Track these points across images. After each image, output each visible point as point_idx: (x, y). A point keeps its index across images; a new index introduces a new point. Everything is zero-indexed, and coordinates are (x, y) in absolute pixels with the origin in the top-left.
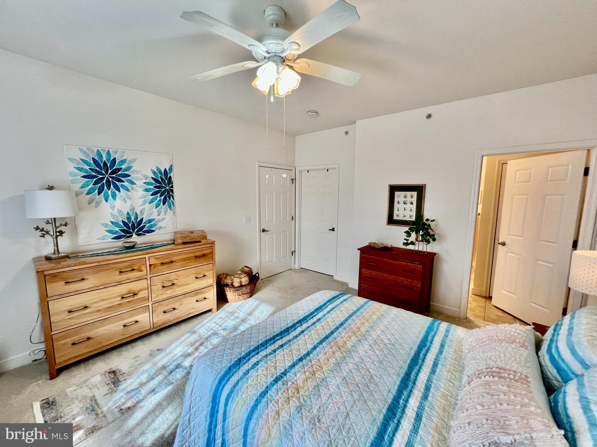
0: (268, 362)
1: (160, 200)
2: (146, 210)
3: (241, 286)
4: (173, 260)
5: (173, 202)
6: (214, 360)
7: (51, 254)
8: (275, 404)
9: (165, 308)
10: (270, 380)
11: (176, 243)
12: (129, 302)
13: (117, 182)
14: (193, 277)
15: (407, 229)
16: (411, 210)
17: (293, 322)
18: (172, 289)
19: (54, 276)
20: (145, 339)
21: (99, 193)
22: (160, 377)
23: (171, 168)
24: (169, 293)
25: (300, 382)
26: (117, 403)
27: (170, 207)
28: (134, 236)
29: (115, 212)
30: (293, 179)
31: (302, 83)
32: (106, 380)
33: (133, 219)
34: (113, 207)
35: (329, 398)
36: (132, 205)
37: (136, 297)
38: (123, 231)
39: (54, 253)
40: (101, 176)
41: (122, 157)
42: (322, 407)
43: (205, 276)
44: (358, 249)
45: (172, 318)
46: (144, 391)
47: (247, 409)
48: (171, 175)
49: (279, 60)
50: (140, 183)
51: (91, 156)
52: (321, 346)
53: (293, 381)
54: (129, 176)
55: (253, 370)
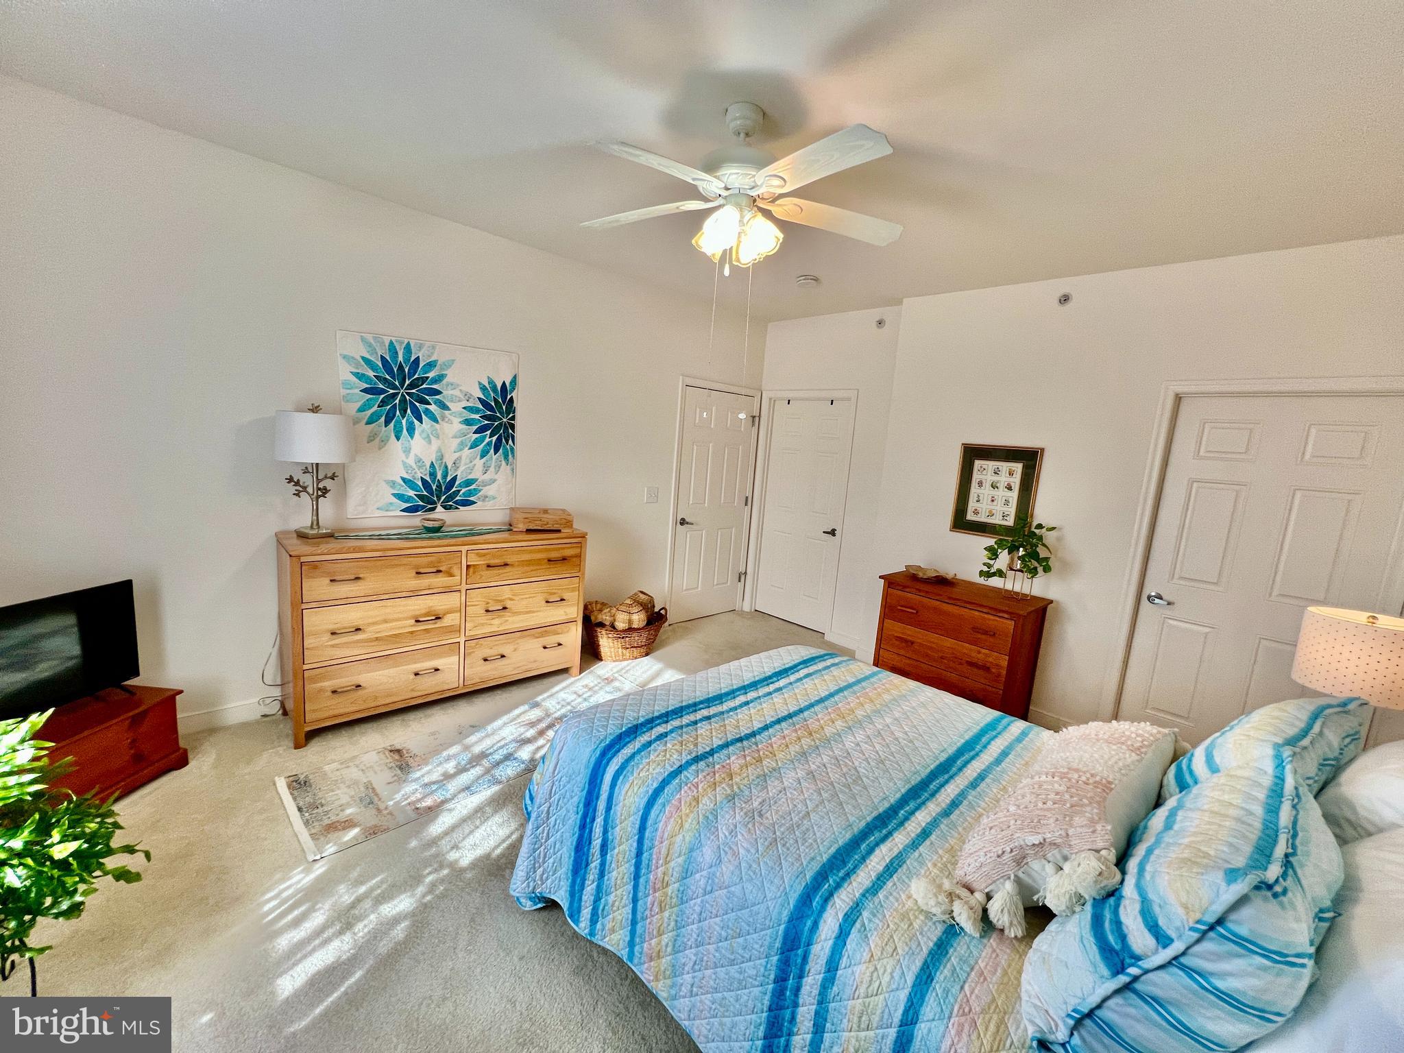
0: (684, 735)
1: (489, 444)
2: (463, 462)
3: (630, 629)
4: (509, 561)
5: (512, 449)
6: (593, 723)
7: (306, 528)
8: (693, 788)
9: (487, 652)
10: (686, 758)
11: (515, 530)
12: (426, 630)
13: (417, 404)
14: (540, 599)
15: (991, 542)
16: (1007, 503)
17: (731, 688)
18: (499, 617)
19: (314, 566)
20: (448, 705)
21: (387, 423)
22: (477, 771)
23: (514, 381)
24: (496, 624)
25: (735, 767)
26: (409, 797)
27: (506, 457)
28: (439, 509)
29: (411, 461)
30: (754, 417)
31: (785, 246)
32: (388, 761)
33: (439, 477)
34: (407, 451)
35: (780, 792)
36: (439, 450)
37: (439, 624)
38: (421, 497)
39: (312, 527)
40: (392, 391)
41: (429, 356)
42: (768, 800)
43: (562, 600)
44: (880, 577)
45: (496, 674)
46: (453, 786)
47: (647, 792)
48: (514, 394)
49: (744, 201)
50: (456, 407)
51: (379, 354)
52: (777, 727)
53: (724, 764)
54: (438, 392)
55: (658, 742)
